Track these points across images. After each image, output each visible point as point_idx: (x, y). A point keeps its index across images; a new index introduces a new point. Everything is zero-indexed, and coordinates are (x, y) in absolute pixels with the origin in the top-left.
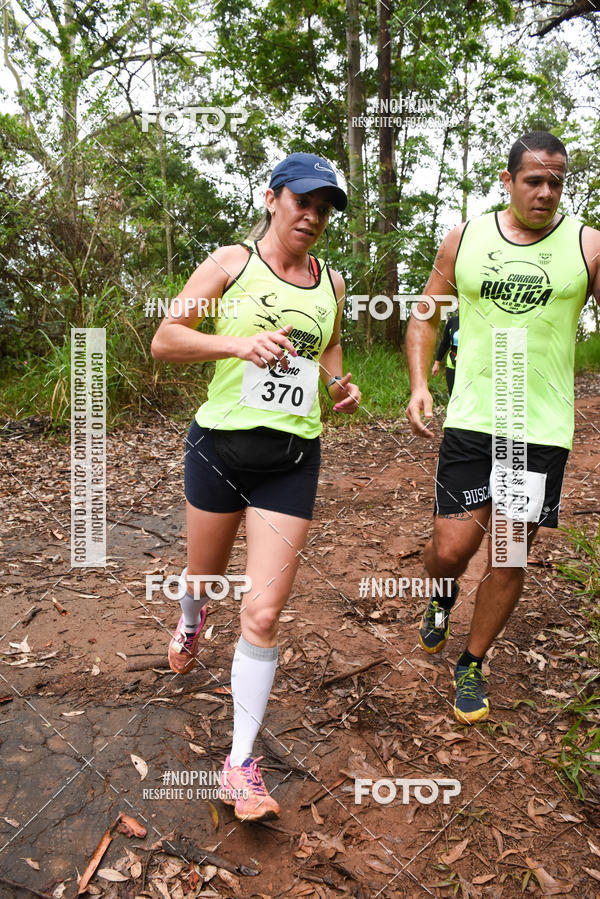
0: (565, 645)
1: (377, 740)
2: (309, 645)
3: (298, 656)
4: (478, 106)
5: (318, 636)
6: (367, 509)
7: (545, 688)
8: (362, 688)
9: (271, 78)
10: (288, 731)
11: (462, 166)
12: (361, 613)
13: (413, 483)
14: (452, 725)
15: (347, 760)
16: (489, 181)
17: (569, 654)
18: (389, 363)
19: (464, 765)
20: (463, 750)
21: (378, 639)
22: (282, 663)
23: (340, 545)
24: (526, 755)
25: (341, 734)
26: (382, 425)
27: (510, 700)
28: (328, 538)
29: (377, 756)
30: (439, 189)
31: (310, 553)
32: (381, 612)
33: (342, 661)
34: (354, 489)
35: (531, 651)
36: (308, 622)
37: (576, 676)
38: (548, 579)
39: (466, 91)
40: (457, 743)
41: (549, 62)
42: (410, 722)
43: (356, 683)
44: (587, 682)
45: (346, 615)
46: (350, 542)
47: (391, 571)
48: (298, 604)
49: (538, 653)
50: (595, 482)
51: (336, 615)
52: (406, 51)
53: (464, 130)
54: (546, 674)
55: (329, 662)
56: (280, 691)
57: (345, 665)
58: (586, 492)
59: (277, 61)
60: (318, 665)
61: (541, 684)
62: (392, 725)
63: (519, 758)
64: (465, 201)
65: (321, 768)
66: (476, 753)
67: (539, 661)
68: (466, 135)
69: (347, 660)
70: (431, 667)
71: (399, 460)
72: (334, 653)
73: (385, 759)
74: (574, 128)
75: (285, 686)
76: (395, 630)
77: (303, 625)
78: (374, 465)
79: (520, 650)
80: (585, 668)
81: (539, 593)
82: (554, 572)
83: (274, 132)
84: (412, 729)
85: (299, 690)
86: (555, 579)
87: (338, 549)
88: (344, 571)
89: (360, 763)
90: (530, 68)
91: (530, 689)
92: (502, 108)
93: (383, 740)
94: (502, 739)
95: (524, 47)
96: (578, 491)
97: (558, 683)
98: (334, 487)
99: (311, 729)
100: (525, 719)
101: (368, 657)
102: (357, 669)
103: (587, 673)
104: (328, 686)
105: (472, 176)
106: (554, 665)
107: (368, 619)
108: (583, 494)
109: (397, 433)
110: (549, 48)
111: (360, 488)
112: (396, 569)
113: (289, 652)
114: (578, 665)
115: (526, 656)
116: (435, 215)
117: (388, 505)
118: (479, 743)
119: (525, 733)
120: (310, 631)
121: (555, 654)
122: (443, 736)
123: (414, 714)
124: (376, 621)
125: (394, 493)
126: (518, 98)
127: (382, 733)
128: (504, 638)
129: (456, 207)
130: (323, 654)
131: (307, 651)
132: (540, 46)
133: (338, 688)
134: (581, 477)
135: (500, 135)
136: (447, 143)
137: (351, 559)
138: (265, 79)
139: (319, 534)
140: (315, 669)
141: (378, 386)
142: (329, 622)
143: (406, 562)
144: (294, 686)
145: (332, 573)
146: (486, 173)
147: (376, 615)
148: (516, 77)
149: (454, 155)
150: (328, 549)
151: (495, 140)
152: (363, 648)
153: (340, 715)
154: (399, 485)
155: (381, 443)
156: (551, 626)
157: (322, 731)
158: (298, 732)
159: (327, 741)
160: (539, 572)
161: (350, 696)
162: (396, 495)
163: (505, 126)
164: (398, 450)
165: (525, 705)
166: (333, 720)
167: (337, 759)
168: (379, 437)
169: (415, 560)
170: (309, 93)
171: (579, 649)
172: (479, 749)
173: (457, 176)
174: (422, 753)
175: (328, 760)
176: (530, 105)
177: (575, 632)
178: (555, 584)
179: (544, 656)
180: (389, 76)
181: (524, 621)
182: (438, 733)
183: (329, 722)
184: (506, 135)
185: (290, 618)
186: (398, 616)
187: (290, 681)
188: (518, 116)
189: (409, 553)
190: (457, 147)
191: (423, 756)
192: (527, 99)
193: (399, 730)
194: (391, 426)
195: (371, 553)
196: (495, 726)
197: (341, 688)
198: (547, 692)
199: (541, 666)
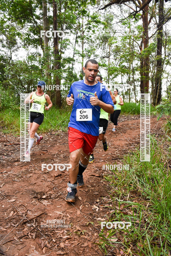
0: (105, 203)
1: (40, 241)
2: (19, 209)
3: (15, 213)
4: (86, 30)
5: (23, 206)
6: (45, 161)
7: (98, 217)
8: (37, 223)
9: (17, 16)
10: (8, 242)
11: (82, 49)
12: (39, 196)
13: (62, 152)
14: (66, 233)
15: (29, 250)
16: (90, 54)
17: (106, 206)
18: (56, 112)
19: (69, 247)
20: (69, 241)
21: (44, 205)
22: (9, 216)
23: (35, 173)
24: (90, 241)
25: (28, 240)
26: (53, 133)
27: (86, 223)
28: (31, 171)
29: (40, 247)
30: (74, 56)
31: (24, 177)
32: (46, 196)
33: (31, 214)
34: (42, 154)
35: (94, 205)
36: (20, 201)
37: (108, 213)
38: (102, 181)
39: (83, 25)
40: (67, 239)
41: (108, 18)
42: (52, 233)
43: (35, 221)
44: (111, 214)
45: (34, 198)
46: (38, 172)
47: (51, 181)
48: (18, 195)
49: (96, 206)
50: (120, 149)
51: (31, 198)
52: (63, 11)
53: (82, 38)
54: (98, 213)
55: (26, 215)
56: (7, 227)
57: (32, 215)
58: (116, 152)
59: (19, 10)
60: (22, 216)
61: (97, 216)
62: (46, 235)
63: (88, 242)
64: (83, 60)
65: (19, 254)
66: (73, 242)
67: (96, 209)
68: (83, 39)
69: (32, 213)
70: (61, 213)
71: (58, 144)
72: (28, 211)
73: (42, 248)
74: (115, 39)
75: (9, 225)
76: (50, 201)
77: (18, 202)
78: (49, 146)
79: (91, 205)
80: (111, 210)
81: (98, 186)
82: (104, 179)
83: (19, 34)
84: (52, 236)
85: (14, 226)
86: (104, 181)
87: (34, 175)
88: (35, 182)
89: (33, 251)
90: (102, 20)
91: (93, 218)
92: (94, 31)
93: (42, 241)
94: (82, 236)
95: (100, 12)
96: (114, 152)
97: (102, 215)
98: (35, 154)
99: (17, 240)
100: (91, 229)
101: (40, 211)
102: (36, 216)
103: (112, 211)
104: (25, 223)
105: (85, 52)
106: (101, 209)
107: (41, 199)
108: (115, 153)
109: (58, 135)
110: (108, 14)
111: (44, 154)
112: (53, 181)
113: (12, 212)
114: (109, 209)
115: (92, 207)
116: (73, 65)
117: (53, 159)
118: (74, 238)
119: (90, 233)
120: (21, 204)
121: (102, 206)
122: (63, 237)
123: (53, 230)
124: (44, 199)
125: (55, 155)
126: (99, 28)
127: (42, 238)
128: (86, 202)
129: (80, 62)
130: (24, 212)
131: (19, 211)
132: (105, 13)
133: (28, 224)
134: (116, 148)
135: (93, 40)
136: (77, 42)
137: (38, 178)
138: (15, 16)
139: (28, 170)
140: (21, 218)
141: (53, 120)
142: (28, 200)
143: (57, 178)
144: (13, 225)
145: (31, 183)
146: (89, 52)
147: (44, 197)
148: (98, 22)
149: (79, 46)
150: (30, 175)
151: (92, 42)
152: (39, 209)
153: (28, 233)
154: (57, 152)
155: (52, 139)
156: (101, 196)
157: (21, 240)
158: (12, 241)
159: (22, 243)
160: (99, 179)
161: (32, 226)
162: (55, 156)
163: (95, 37)
164: (58, 141)
165: (91, 224)
166: (25, 235)
167: (25, 250)
168: (52, 137)
169: (59, 177)
170: (31, 22)
171: (109, 204)
172: (74, 241)
173: (80, 52)
174: (55, 244)
175: (22, 251)
176: (103, 31)
177: (109, 198)
178: (104, 183)
179: (98, 206)
180: (56, 18)
181: (93, 196)
182: (61, 237)
183: (24, 236)
184: (95, 40)
185: (14, 200)
186: (52, 197)
187: (12, 223)
188: (99, 34)
189: (58, 175)
190: (80, 43)
191: (55, 245)
192: (102, 29)
193: (48, 236)
194: (56, 133)
195: (45, 176)
196: (80, 232)
197: (30, 223)
198: (98, 219)
199: (97, 210)
